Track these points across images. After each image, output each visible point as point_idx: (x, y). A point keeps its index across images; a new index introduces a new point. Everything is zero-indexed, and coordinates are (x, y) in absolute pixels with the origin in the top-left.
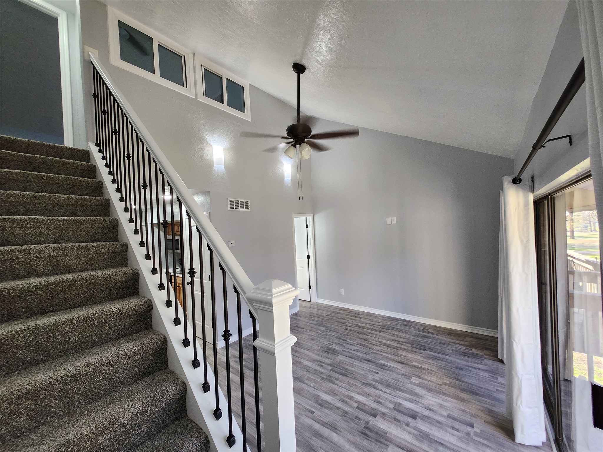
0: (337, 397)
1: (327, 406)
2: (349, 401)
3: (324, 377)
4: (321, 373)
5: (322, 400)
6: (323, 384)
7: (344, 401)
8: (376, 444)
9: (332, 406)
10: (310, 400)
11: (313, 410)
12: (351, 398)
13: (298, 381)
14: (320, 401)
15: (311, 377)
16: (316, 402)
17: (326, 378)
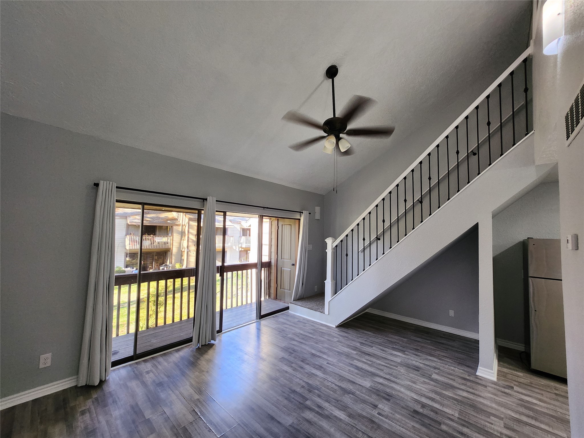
0: (306, 371)
1: (316, 366)
2: (297, 368)
3: (316, 391)
4: (319, 396)
5: (320, 370)
6: (318, 383)
7: (302, 368)
9: (312, 366)
10: (331, 371)
11: (328, 365)
12: (295, 370)
13: (346, 389)
14: (323, 370)
15: (332, 393)
16: (325, 369)
17: (314, 389)
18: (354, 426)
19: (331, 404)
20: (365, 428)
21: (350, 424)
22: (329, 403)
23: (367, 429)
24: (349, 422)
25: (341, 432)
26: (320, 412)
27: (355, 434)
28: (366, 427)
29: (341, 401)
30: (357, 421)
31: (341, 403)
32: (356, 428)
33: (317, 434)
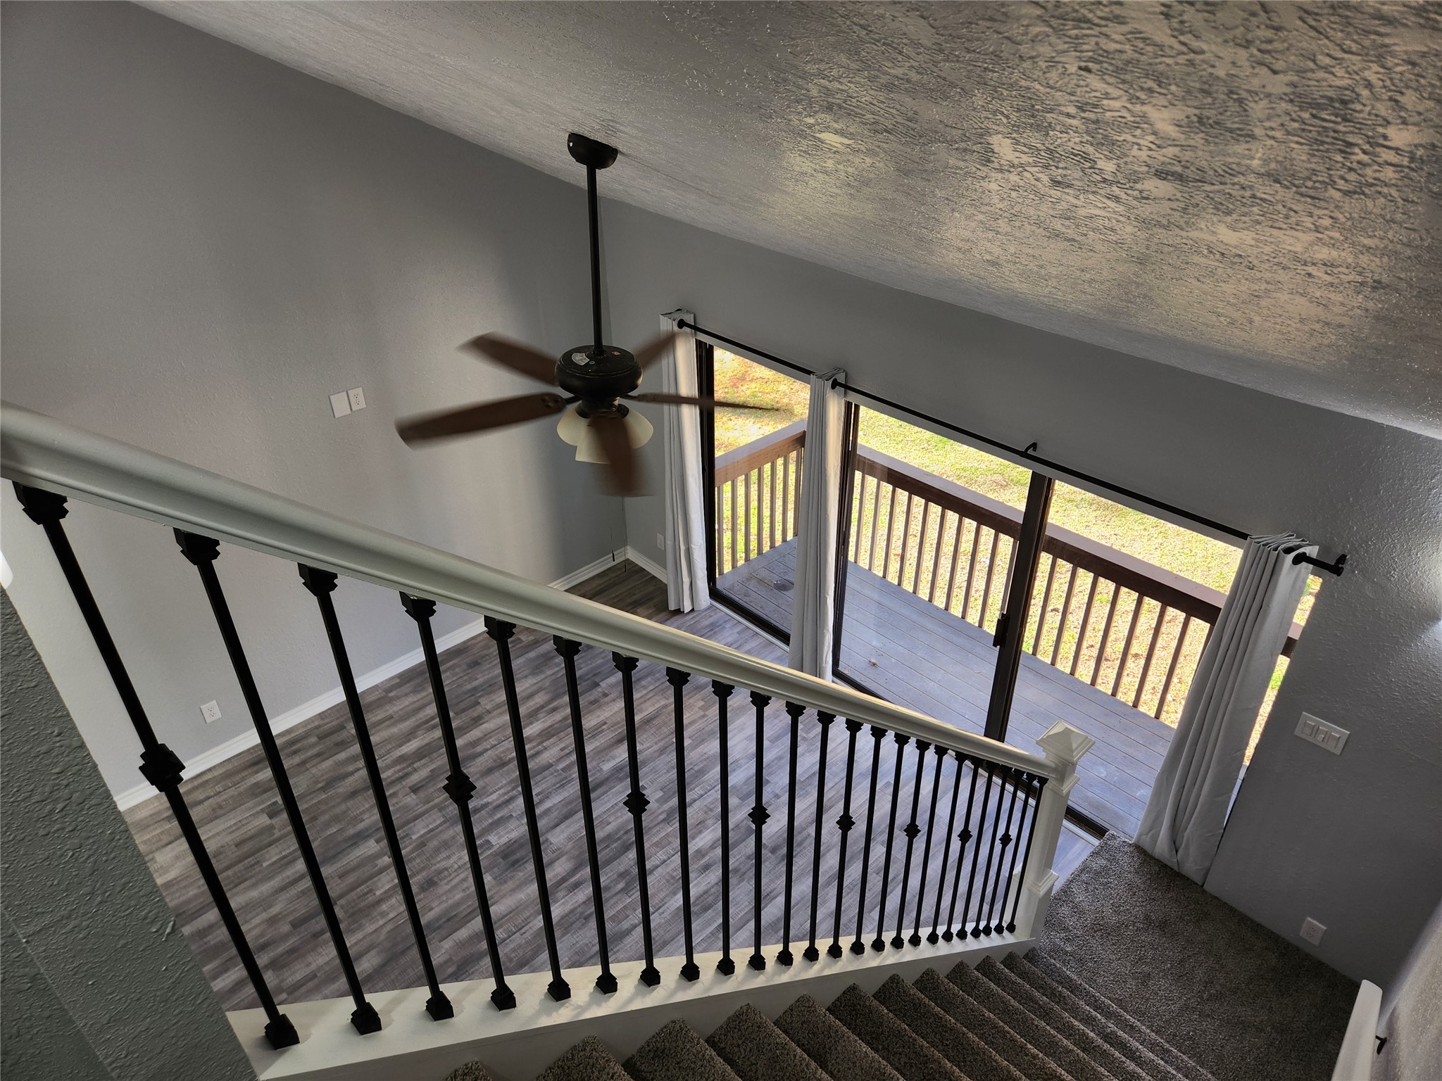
8: (805, 848)
17: (627, 884)
18: (520, 929)
19: (579, 906)
20: (512, 946)
21: (526, 925)
22: (584, 903)
23: (508, 950)
24: (531, 925)
25: (514, 907)
26: (565, 885)
27: (505, 927)
28: (514, 950)
29: (583, 925)
30: (530, 938)
31: (578, 924)
32: (515, 933)
33: (521, 874)
